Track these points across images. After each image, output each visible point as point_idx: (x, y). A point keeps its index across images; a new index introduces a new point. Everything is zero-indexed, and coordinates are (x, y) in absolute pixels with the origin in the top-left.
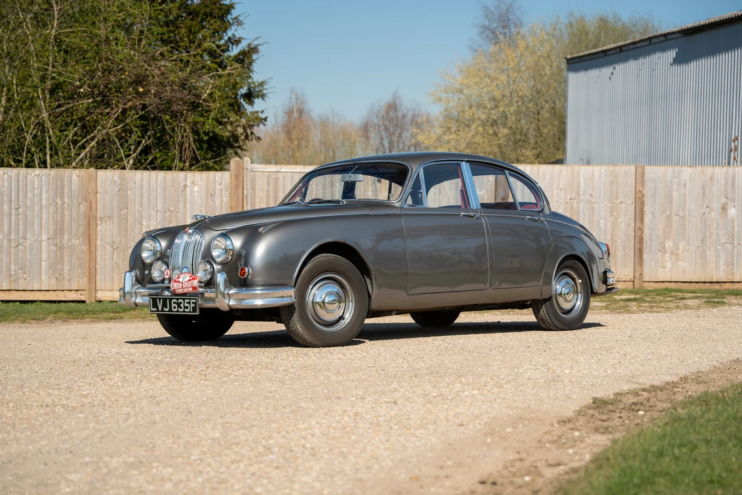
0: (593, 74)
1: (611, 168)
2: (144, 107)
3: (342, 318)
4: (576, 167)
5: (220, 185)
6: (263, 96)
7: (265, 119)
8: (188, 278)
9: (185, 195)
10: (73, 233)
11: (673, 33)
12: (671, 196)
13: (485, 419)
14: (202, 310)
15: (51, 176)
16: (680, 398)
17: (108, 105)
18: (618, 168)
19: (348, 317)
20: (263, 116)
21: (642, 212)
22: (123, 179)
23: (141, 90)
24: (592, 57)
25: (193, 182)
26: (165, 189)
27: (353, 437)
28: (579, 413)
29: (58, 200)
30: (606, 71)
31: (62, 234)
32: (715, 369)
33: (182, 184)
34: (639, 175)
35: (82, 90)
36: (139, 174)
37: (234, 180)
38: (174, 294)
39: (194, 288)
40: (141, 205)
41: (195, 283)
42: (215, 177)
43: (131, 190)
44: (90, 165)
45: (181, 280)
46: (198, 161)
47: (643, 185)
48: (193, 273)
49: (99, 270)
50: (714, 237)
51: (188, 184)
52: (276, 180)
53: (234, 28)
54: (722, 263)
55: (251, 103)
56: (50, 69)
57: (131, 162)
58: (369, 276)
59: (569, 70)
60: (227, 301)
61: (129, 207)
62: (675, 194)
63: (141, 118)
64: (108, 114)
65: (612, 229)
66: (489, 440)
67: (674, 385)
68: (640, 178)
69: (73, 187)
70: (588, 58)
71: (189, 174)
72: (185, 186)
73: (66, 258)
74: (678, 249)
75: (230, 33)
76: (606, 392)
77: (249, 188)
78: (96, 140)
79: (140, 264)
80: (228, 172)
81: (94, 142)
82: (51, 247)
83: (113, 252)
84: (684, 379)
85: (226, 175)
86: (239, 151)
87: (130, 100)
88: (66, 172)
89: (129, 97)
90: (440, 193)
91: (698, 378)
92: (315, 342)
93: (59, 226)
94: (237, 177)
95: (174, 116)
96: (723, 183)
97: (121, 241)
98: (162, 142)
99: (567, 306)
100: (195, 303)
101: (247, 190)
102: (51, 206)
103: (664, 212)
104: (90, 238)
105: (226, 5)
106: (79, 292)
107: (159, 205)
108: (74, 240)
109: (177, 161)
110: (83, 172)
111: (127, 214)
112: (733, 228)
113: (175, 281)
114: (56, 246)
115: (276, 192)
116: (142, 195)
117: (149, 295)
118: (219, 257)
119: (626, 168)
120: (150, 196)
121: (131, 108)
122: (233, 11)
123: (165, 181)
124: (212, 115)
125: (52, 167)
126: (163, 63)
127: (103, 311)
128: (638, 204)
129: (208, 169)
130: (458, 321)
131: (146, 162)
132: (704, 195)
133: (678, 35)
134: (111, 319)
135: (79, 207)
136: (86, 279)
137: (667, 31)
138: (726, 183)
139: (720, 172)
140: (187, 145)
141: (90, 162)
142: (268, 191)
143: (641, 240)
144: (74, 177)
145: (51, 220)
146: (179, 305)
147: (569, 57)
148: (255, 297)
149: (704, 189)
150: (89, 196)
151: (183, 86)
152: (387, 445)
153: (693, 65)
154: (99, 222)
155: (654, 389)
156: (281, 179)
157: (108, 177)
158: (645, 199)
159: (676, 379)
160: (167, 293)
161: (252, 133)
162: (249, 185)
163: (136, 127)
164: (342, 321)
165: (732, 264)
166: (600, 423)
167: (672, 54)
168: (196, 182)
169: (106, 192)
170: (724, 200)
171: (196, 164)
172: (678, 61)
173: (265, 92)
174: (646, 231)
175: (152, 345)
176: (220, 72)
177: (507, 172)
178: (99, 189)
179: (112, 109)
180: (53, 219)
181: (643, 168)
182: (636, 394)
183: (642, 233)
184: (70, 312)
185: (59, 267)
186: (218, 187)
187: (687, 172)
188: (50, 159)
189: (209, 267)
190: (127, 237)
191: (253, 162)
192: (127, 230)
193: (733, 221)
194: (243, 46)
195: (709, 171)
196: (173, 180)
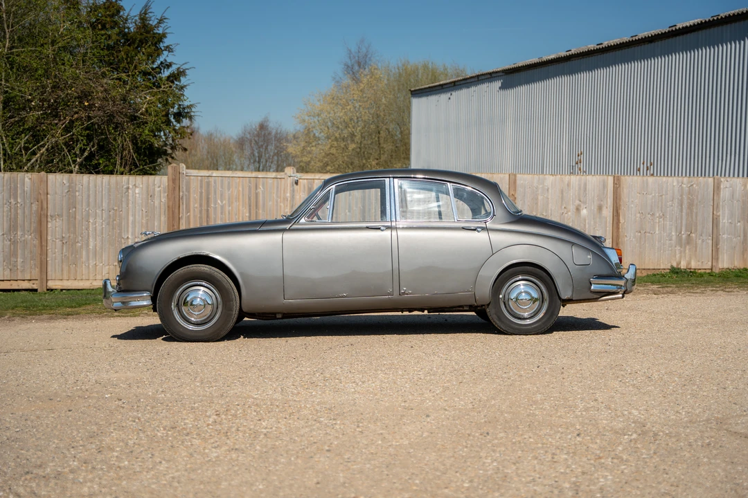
0: (433, 99)
2: (89, 118)
5: (159, 187)
6: (190, 117)
7: (191, 133)
9: (128, 196)
10: (26, 229)
11: (496, 72)
12: (537, 199)
15: (5, 179)
17: (56, 116)
18: (494, 176)
20: (189, 131)
22: (71, 182)
23: (86, 104)
24: (431, 89)
25: (135, 185)
26: (109, 191)
29: (12, 200)
30: (443, 97)
31: (16, 230)
33: (125, 187)
34: (512, 181)
35: (33, 103)
36: (87, 179)
37: (171, 183)
40: (88, 205)
42: (154, 181)
43: (79, 191)
44: (41, 169)
46: (136, 166)
47: (515, 190)
49: (49, 262)
51: (131, 186)
52: (208, 184)
53: (165, 53)
55: (179, 120)
57: (78, 167)
59: (413, 97)
61: (77, 206)
62: (540, 198)
63: (87, 128)
64: (57, 124)
68: (512, 183)
69: (26, 188)
70: (429, 90)
71: (132, 178)
72: (128, 188)
73: (19, 251)
75: (162, 59)
77: (184, 190)
78: (46, 147)
80: (167, 177)
81: (44, 149)
82: (5, 242)
83: (62, 246)
85: (165, 178)
86: (170, 159)
87: (77, 113)
88: (20, 175)
89: (75, 110)
93: (12, 224)
94: (174, 181)
95: (116, 127)
96: (577, 189)
97: (69, 237)
98: (105, 149)
101: (183, 192)
102: (5, 206)
104: (41, 233)
105: (159, 34)
106: (31, 282)
107: (104, 205)
108: (26, 236)
109: (118, 167)
110: (35, 175)
111: (75, 212)
112: (585, 225)
114: (10, 241)
116: (89, 196)
119: (501, 176)
120: (96, 196)
121: (77, 119)
122: (165, 40)
123: (109, 184)
124: (149, 127)
125: (5, 171)
126: (105, 81)
129: (145, 173)
131: (90, 167)
132: (562, 198)
133: (501, 74)
135: (31, 207)
136: (38, 270)
137: (491, 71)
138: (580, 188)
139: (574, 179)
140: (127, 152)
141: (40, 167)
142: (201, 193)
144: (27, 179)
145: (5, 218)
147: (413, 89)
149: (562, 194)
150: (41, 198)
154: (49, 220)
156: (213, 183)
157: (57, 180)
158: (517, 201)
161: (179, 144)
162: (185, 188)
163: (82, 136)
167: (498, 84)
168: (137, 185)
169: (56, 193)
170: (577, 202)
171: (135, 169)
176: (155, 90)
178: (50, 191)
179: (60, 120)
180: (7, 216)
181: (515, 175)
185: (13, 259)
186: (157, 189)
187: (550, 179)
188: (4, 164)
190: (75, 233)
191: (187, 168)
192: (75, 227)
193: (585, 220)
194: (173, 69)
195: (567, 178)
196: (117, 183)
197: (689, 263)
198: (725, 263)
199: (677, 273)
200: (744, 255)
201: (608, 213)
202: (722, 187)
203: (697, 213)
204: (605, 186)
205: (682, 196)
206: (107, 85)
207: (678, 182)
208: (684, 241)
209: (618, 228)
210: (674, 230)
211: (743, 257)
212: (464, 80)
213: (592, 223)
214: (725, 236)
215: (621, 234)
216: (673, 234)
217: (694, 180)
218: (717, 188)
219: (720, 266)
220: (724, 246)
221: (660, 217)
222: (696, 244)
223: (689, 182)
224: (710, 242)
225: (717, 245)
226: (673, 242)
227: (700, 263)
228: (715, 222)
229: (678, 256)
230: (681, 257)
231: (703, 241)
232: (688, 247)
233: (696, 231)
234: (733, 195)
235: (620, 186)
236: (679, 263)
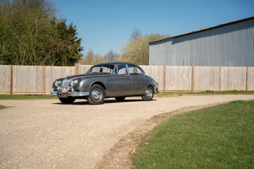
0: (155, 46)
1: (158, 66)
2: (56, 52)
3: (99, 98)
4: (151, 66)
6: (83, 50)
7: (83, 55)
8: (65, 90)
9: (65, 72)
10: (40, 80)
11: (171, 38)
12: (171, 72)
13: (130, 120)
14: (68, 97)
15: (36, 67)
16: (172, 115)
17: (48, 52)
18: (160, 66)
19: (101, 98)
20: (82, 55)
21: (165, 76)
22: (51, 68)
23: (56, 48)
26: (61, 70)
27: (101, 124)
28: (151, 119)
29: (37, 73)
30: (157, 45)
31: (38, 80)
32: (180, 109)
34: (164, 68)
35: (42, 48)
36: (55, 67)
37: (76, 68)
38: (62, 93)
39: (67, 92)
40: (55, 74)
41: (67, 91)
42: (72, 68)
43: (53, 70)
44: (44, 65)
45: (64, 90)
46: (68, 64)
47: (165, 70)
48: (66, 88)
49: (46, 88)
50: (180, 81)
51: (66, 69)
52: (85, 68)
53: (76, 35)
54: (182, 87)
55: (80, 52)
56: (36, 44)
57: (53, 64)
58: (106, 89)
59: (150, 45)
60: (74, 95)
61: (53, 74)
62: (172, 72)
63: (56, 55)
64: (48, 54)
65: (159, 79)
66: (131, 125)
67: (171, 112)
68: (165, 68)
69: (40, 70)
70: (153, 43)
71: (66, 67)
72: (65, 69)
73: (39, 85)
74: (173, 84)
75: (75, 36)
76: (157, 114)
79: (55, 86)
81: (45, 60)
82: (35, 83)
83: (49, 84)
84: (173, 111)
85: (74, 67)
86: (77, 62)
87: (53, 51)
88: (39, 66)
89: (53, 50)
90: (121, 71)
91: (176, 111)
92: (93, 104)
93: (37, 78)
94: (77, 68)
95: (63, 54)
98: (60, 60)
99: (149, 96)
100: (67, 95)
103: (169, 76)
104: (44, 81)
106: (42, 93)
107: (59, 74)
108: (40, 82)
109: (63, 64)
110: (43, 66)
111: (52, 76)
112: (184, 79)
113: (63, 90)
114: (37, 83)
115: (85, 71)
116: (56, 71)
117: (57, 93)
118: (72, 85)
119: (162, 66)
121: (53, 52)
122: (76, 31)
123: (61, 69)
124: (71, 54)
125: (36, 65)
126: (60, 43)
127: (47, 97)
128: (164, 74)
129: (70, 66)
130: (125, 99)
131: (56, 64)
133: (173, 38)
134: (49, 99)
135: (42, 74)
136: (43, 90)
138: (183, 70)
139: (181, 67)
140: (66, 61)
142: (84, 71)
143: (165, 82)
144: (41, 67)
145: (35, 77)
146: (63, 95)
147: (149, 42)
148: (80, 94)
149: (178, 71)
150: (44, 72)
151: (65, 48)
152: (109, 126)
153: (176, 44)
154: (46, 77)
155: (167, 113)
157: (48, 68)
158: (166, 73)
159: (172, 111)
160: (61, 93)
161: (80, 58)
162: (79, 69)
163: (54, 57)
164: (99, 99)
165: (184, 87)
166: (155, 121)
167: (171, 42)
168: (68, 69)
169: (48, 71)
170: (182, 73)
171: (68, 65)
172: (173, 43)
173: (83, 49)
174: (166, 80)
175: (57, 104)
176: (73, 45)
177: (136, 67)
178: (46, 70)
179: (49, 53)
181: (165, 66)
182: (163, 114)
183: (165, 80)
184: (39, 97)
185: (37, 87)
186: (72, 70)
187: (174, 67)
189: (70, 87)
190: (52, 81)
191: (80, 64)
192: (52, 79)
193: (184, 78)
194: (78, 39)
195: (179, 67)
196: (63, 68)
197: (213, 89)
198: (222, 89)
199: (208, 92)
200: (228, 87)
201: (190, 76)
202: (221, 69)
203: (215, 76)
204: (189, 69)
205: (210, 71)
206: (61, 44)
207: (209, 68)
208: (211, 84)
209: (193, 80)
210: (208, 80)
211: (228, 88)
212: (163, 40)
213: (186, 78)
214: (222, 82)
215: (194, 82)
216: (208, 81)
217: (214, 67)
218: (220, 69)
219: (221, 90)
220: (222, 85)
221: (205, 77)
222: (214, 84)
223: (212, 68)
224: (218, 84)
225: (220, 84)
226: (208, 84)
227: (216, 89)
228: (220, 78)
229: (209, 87)
230: (210, 88)
231: (216, 83)
232: (212, 85)
233: (214, 81)
234: (225, 71)
235: (193, 69)
236: (210, 89)
